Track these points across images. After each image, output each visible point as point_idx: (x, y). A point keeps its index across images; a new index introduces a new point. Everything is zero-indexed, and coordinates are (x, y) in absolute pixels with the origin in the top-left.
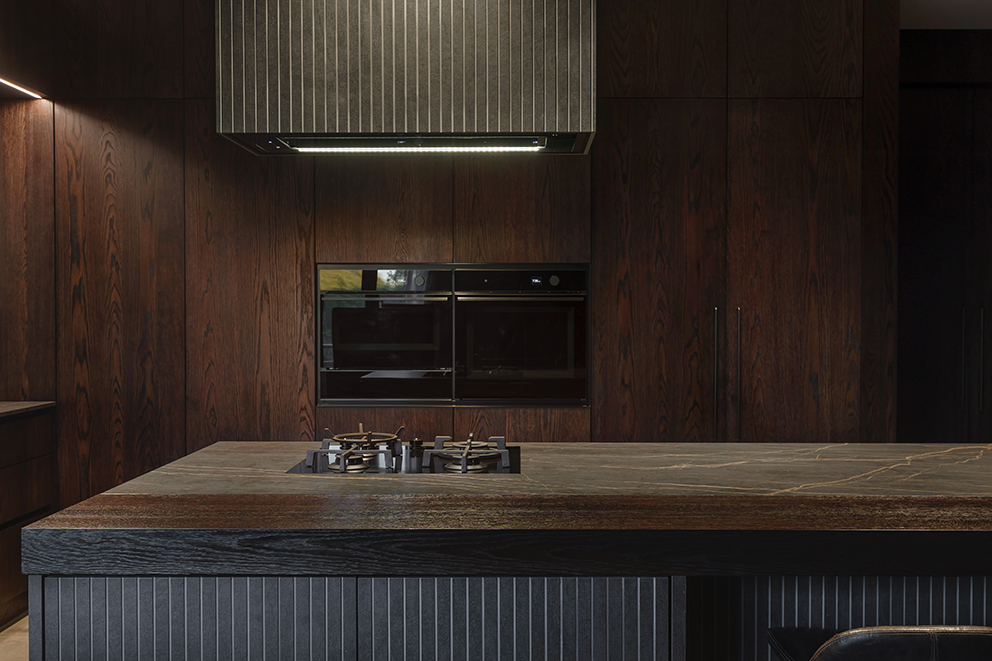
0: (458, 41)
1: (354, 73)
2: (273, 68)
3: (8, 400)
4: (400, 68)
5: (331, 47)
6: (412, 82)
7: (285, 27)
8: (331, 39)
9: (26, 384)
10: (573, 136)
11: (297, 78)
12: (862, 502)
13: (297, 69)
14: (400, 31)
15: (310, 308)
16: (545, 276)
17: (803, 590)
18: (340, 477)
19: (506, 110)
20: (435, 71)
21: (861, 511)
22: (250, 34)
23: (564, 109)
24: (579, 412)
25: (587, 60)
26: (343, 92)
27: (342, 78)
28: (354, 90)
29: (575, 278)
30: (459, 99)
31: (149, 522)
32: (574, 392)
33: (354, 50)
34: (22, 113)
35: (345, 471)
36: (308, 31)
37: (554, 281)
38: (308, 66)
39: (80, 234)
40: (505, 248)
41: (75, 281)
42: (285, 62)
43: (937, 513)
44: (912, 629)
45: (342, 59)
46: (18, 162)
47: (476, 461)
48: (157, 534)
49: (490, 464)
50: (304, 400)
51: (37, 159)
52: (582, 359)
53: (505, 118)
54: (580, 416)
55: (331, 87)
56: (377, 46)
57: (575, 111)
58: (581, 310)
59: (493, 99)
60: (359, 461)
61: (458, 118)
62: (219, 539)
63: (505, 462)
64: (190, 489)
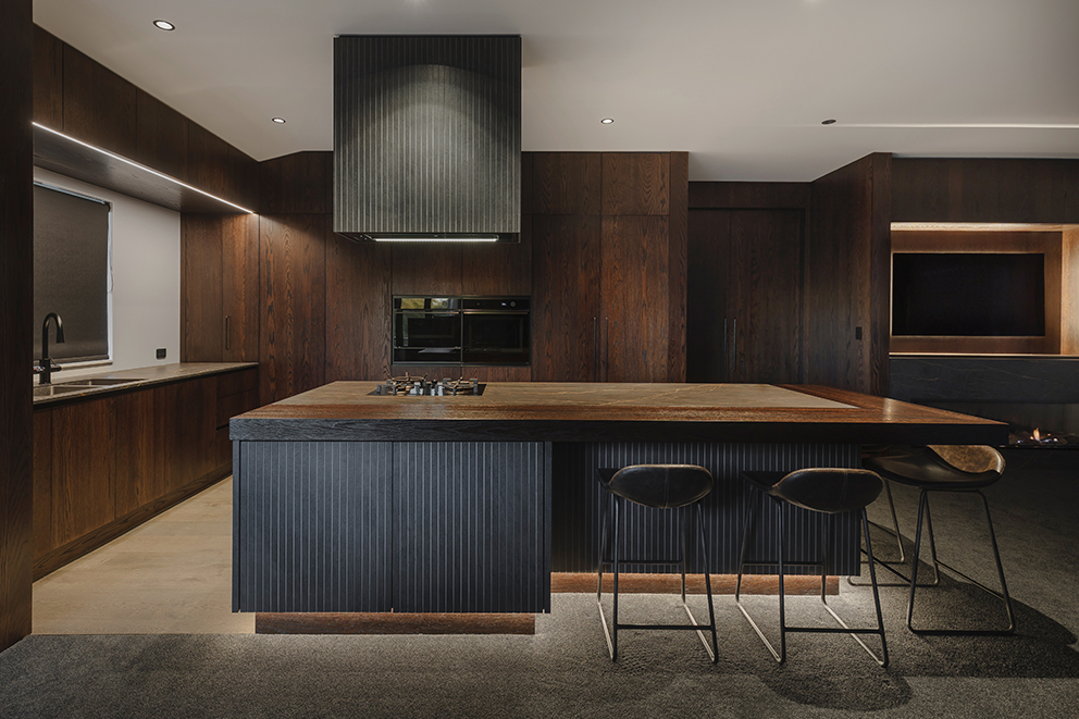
0: (453, 189)
1: (402, 204)
2: (362, 201)
3: (234, 362)
4: (424, 202)
5: (390, 191)
6: (430, 208)
7: (368, 182)
8: (390, 187)
9: (243, 354)
10: (511, 234)
11: (374, 206)
12: (643, 409)
13: (374, 201)
14: (424, 184)
15: (389, 318)
16: (508, 303)
17: (616, 450)
18: (392, 397)
19: (476, 222)
20: (442, 203)
21: (640, 413)
22: (350, 184)
23: (505, 222)
24: (525, 369)
25: (516, 198)
26: (396, 213)
27: (396, 206)
28: (402, 212)
29: (524, 303)
30: (453, 216)
31: (292, 416)
32: (522, 359)
33: (402, 193)
34: (243, 221)
35: (395, 394)
36: (379, 184)
37: (513, 304)
38: (379, 201)
39: (272, 280)
40: (488, 288)
41: (269, 303)
42: (367, 198)
43: (676, 413)
44: (663, 466)
45: (396, 197)
46: (241, 244)
47: (461, 390)
48: (296, 421)
49: (469, 391)
50: (385, 362)
51: (251, 243)
52: (527, 344)
53: (476, 225)
54: (526, 371)
55: (390, 211)
56: (413, 191)
57: (511, 222)
58: (527, 319)
59: (471, 217)
60: (404, 390)
61: (453, 225)
62: (325, 424)
63: (475, 391)
64: (317, 402)
